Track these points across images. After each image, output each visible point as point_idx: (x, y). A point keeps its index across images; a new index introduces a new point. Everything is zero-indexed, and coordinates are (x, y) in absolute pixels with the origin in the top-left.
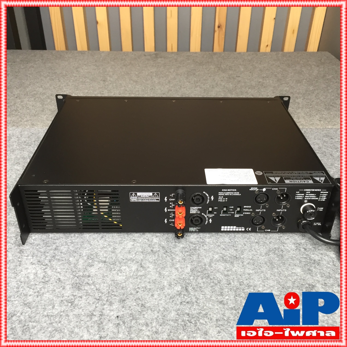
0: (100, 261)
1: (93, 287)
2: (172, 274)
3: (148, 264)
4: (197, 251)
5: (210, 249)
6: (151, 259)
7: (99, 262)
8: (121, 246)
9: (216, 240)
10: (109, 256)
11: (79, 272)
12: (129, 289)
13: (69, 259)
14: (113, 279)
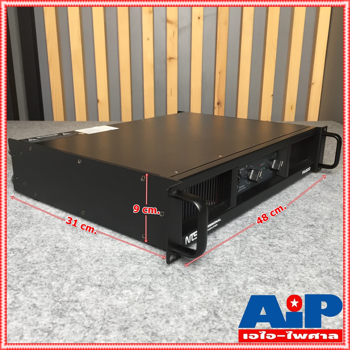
0: (93, 285)
1: (81, 313)
2: (192, 298)
3: (159, 288)
4: (225, 273)
5: (241, 271)
6: (163, 282)
7: (91, 285)
8: (122, 269)
9: (248, 262)
10: (105, 280)
11: (63, 296)
12: (133, 315)
13: (50, 283)
14: (110, 304)
